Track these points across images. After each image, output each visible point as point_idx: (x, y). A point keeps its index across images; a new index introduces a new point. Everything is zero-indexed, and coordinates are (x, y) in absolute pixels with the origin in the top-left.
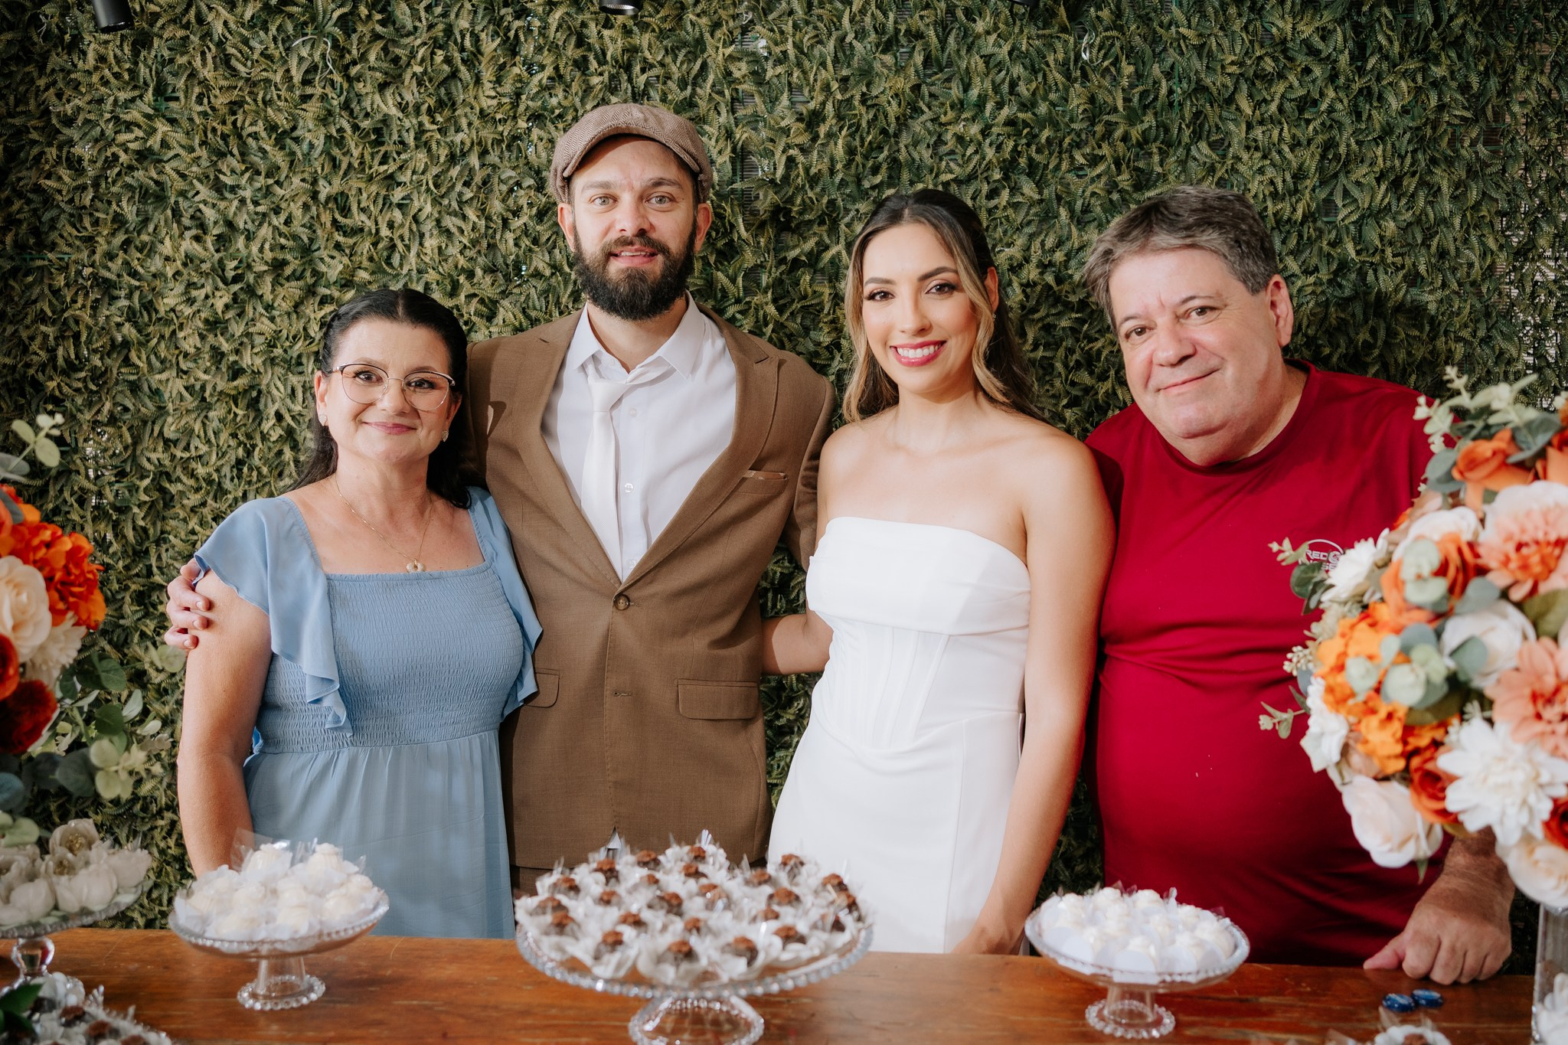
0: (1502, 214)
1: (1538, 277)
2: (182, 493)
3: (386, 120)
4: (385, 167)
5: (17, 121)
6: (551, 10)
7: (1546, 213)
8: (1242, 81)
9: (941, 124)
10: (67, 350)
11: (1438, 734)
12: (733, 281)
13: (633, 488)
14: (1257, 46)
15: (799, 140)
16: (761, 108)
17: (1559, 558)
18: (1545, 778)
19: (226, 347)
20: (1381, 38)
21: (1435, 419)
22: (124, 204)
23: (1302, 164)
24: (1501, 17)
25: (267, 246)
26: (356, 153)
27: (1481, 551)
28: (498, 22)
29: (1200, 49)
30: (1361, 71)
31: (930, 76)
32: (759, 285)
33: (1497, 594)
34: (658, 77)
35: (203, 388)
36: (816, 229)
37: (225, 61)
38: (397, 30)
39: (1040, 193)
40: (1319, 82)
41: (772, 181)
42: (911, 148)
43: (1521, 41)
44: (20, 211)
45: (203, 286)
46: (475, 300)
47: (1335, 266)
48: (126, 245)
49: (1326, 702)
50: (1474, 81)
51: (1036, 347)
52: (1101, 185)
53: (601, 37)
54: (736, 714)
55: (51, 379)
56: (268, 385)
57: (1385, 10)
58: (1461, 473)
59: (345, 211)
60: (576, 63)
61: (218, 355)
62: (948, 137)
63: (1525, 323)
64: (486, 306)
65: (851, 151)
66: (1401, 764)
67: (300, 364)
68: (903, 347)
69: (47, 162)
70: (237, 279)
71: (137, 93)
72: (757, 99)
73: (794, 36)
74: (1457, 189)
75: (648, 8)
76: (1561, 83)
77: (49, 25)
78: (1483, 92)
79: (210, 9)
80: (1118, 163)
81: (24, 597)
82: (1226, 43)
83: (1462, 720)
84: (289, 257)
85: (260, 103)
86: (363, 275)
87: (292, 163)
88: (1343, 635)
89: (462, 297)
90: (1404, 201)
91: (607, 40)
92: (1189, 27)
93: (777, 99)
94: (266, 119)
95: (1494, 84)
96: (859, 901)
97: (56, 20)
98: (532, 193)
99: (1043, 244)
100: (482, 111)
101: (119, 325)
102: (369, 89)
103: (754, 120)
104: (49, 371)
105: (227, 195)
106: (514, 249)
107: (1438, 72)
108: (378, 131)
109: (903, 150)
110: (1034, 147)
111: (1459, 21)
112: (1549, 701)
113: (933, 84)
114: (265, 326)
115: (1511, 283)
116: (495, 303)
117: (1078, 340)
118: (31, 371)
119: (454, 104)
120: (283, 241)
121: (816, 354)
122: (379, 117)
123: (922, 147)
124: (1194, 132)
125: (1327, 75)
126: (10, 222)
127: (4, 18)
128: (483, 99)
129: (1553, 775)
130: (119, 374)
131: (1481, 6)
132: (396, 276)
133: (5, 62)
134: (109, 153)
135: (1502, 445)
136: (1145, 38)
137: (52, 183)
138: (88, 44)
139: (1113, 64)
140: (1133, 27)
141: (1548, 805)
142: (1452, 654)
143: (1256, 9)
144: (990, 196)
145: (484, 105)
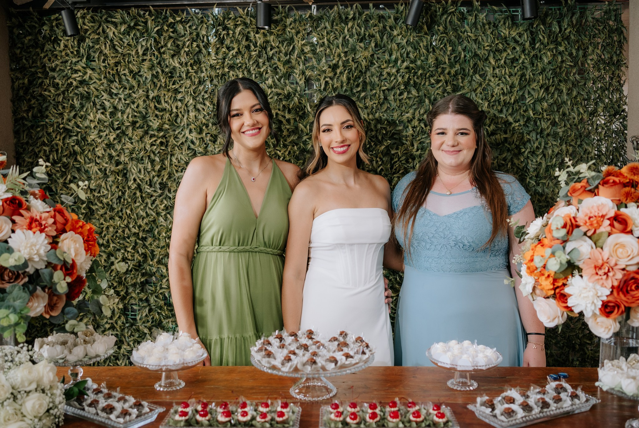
0: (585, 100)
1: (598, 122)
2: (97, 209)
3: (174, 68)
4: (174, 86)
5: (33, 70)
6: (236, 27)
7: (600, 99)
8: (491, 52)
9: (382, 69)
10: (53, 156)
11: (564, 281)
12: (306, 127)
14: (496, 39)
15: (330, 75)
16: (315, 63)
17: (603, 221)
18: (599, 294)
19: (114, 154)
20: (540, 36)
21: (562, 175)
22: (75, 101)
23: (513, 82)
24: (583, 28)
25: (130, 116)
26: (163, 81)
27: (577, 220)
28: (217, 32)
29: (475, 41)
30: (533, 48)
31: (377, 51)
33: (583, 234)
34: (276, 52)
35: (105, 170)
37: (113, 47)
38: (178, 34)
39: (418, 93)
40: (519, 52)
41: (320, 90)
42: (371, 77)
43: (590, 37)
44: (34, 104)
45: (105, 131)
47: (525, 120)
48: (75, 117)
49: (527, 272)
50: (574, 52)
51: (418, 150)
52: (440, 91)
53: (255, 37)
56: (130, 168)
57: (542, 26)
58: (571, 194)
59: (159, 102)
60: (246, 47)
61: (111, 157)
62: (384, 73)
63: (594, 139)
65: (349, 79)
66: (553, 292)
67: (142, 160)
69: (45, 85)
70: (118, 128)
71: (80, 59)
72: (313, 59)
73: (327, 36)
74: (569, 91)
75: (273, 26)
76: (605, 52)
77: (45, 33)
78: (577, 55)
79: (108, 27)
80: (446, 82)
81: (78, 245)
82: (485, 38)
83: (572, 276)
84: (138, 120)
85: (127, 63)
86: (166, 126)
87: (139, 85)
88: (532, 250)
90: (550, 95)
91: (257, 38)
92: (471, 33)
93: (321, 60)
94: (129, 68)
95: (581, 53)
97: (48, 32)
99: (419, 112)
100: (211, 65)
101: (73, 146)
102: (168, 57)
103: (312, 68)
105: (114, 97)
107: (561, 49)
108: (171, 72)
109: (368, 78)
110: (416, 77)
111: (568, 30)
112: (600, 269)
113: (378, 54)
114: (129, 146)
115: (588, 125)
119: (200, 62)
120: (136, 114)
122: (172, 67)
123: (375, 77)
124: (474, 71)
125: (521, 50)
126: (30, 108)
127: (27, 31)
128: (211, 60)
129: (602, 293)
130: (73, 165)
131: (576, 25)
132: (178, 127)
133: (28, 47)
134: (69, 82)
135: (584, 184)
136: (455, 37)
137: (46, 93)
138: (61, 40)
139: (444, 46)
140: (451, 33)
141: (601, 303)
142: (568, 254)
143: (495, 26)
144: (400, 95)
145: (212, 63)
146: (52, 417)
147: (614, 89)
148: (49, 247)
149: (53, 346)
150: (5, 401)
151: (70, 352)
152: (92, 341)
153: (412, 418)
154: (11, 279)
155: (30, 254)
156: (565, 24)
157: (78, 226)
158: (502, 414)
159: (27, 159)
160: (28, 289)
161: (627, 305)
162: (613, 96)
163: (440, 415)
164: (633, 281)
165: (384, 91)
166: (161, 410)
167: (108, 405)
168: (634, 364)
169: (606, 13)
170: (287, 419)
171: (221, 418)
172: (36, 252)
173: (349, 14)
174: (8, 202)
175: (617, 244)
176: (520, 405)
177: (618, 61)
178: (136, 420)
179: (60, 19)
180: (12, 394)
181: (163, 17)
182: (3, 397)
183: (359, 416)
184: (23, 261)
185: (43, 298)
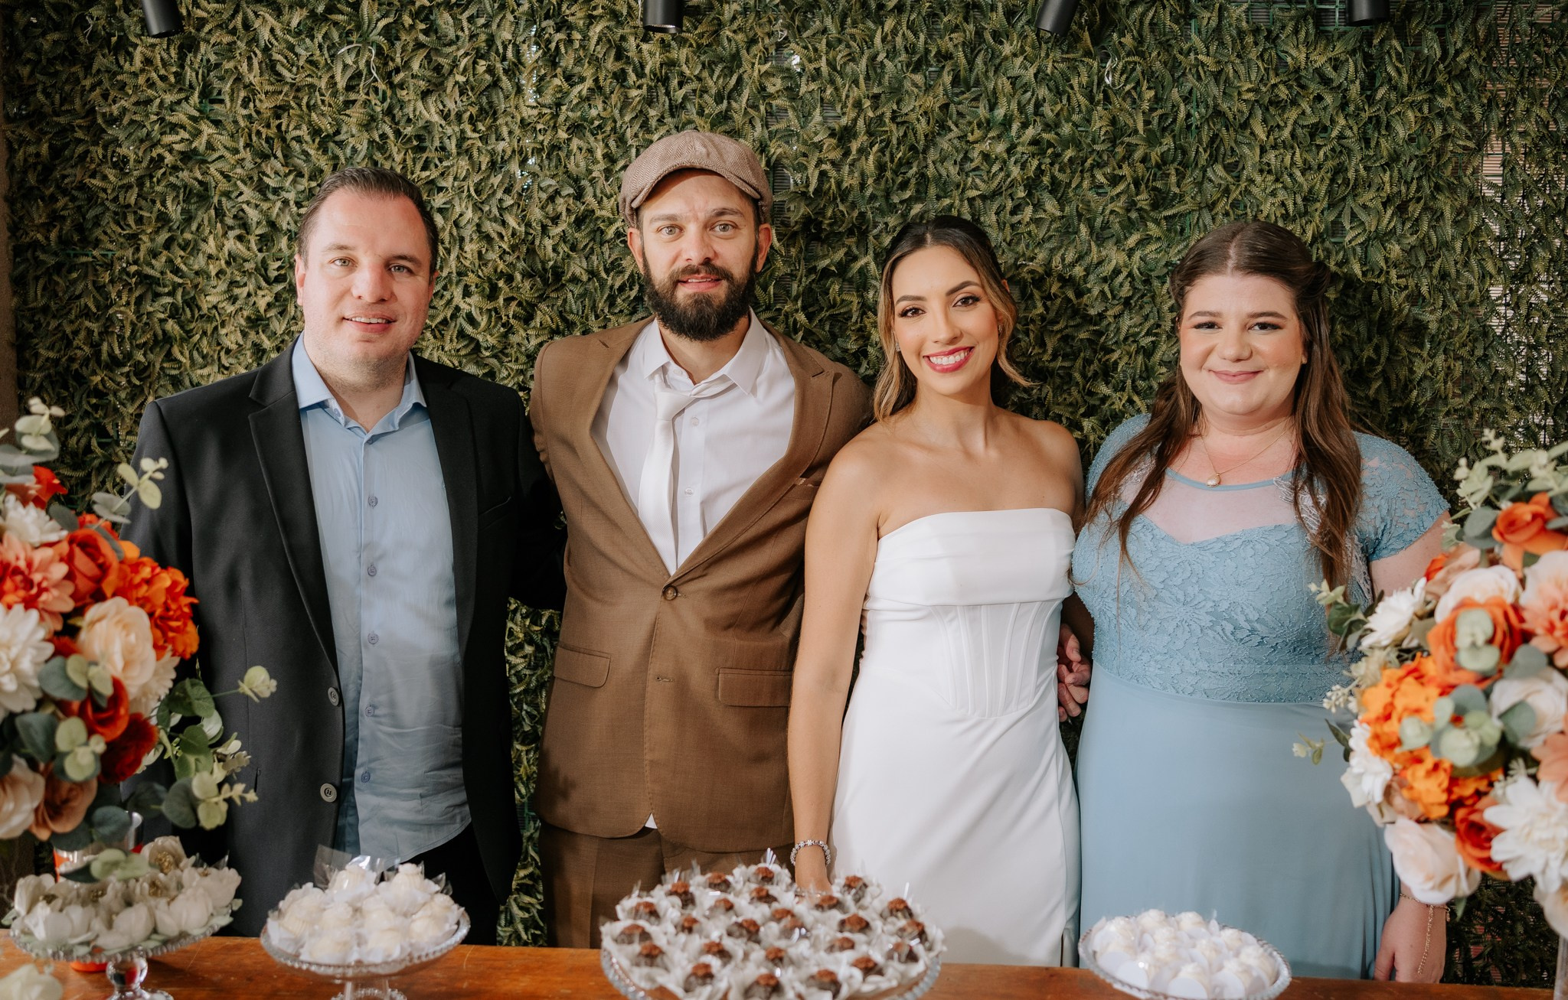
0: (1500, 239)
1: (1533, 300)
3: (428, 127)
4: (427, 173)
5: (62, 120)
6: (591, 24)
8: (1257, 106)
9: (968, 142)
10: (111, 346)
11: (1483, 787)
14: (1272, 73)
15: (831, 155)
16: (795, 123)
19: (267, 344)
20: (1390, 69)
22: (169, 203)
23: (1313, 187)
26: (398, 158)
27: (1526, 615)
28: (540, 33)
29: (1217, 76)
30: (1370, 100)
31: (957, 95)
32: (788, 293)
33: (1545, 660)
34: (694, 91)
36: (845, 240)
37: (271, 66)
38: (439, 38)
39: (1062, 210)
40: (1330, 110)
41: (804, 194)
42: (938, 165)
43: (1522, 75)
44: (65, 208)
45: (245, 285)
46: (514, 304)
47: (1340, 286)
48: (168, 245)
51: (1054, 357)
52: (1120, 204)
53: (640, 51)
55: (94, 373)
57: (1395, 43)
58: (1501, 534)
60: (615, 76)
61: (259, 351)
62: (975, 154)
63: (1519, 344)
65: (881, 167)
66: (1444, 812)
68: (935, 355)
69: (92, 161)
70: (279, 279)
71: (182, 95)
72: (790, 113)
73: (827, 53)
74: (1458, 214)
75: (687, 23)
76: (1558, 115)
77: (95, 26)
78: (1485, 122)
79: (257, 15)
80: (1137, 183)
81: (132, 638)
82: (1242, 70)
83: (1506, 775)
85: (304, 108)
89: (501, 300)
90: (1408, 225)
91: (645, 53)
92: (1208, 55)
93: (810, 114)
94: (310, 123)
95: (1496, 115)
97: (103, 22)
98: (571, 201)
99: (1063, 259)
100: (522, 120)
101: (161, 321)
102: (412, 96)
103: (788, 135)
104: (92, 364)
105: (271, 196)
106: (553, 255)
107: (1444, 103)
108: (419, 138)
109: (931, 166)
110: (1057, 166)
111: (1465, 55)
113: (960, 103)
116: (533, 306)
117: (1095, 352)
118: (75, 366)
119: (495, 113)
122: (421, 123)
123: (949, 164)
124: (1211, 155)
125: (1338, 103)
126: (55, 218)
127: (50, 18)
128: (523, 109)
131: (1486, 40)
133: (50, 62)
134: (154, 154)
135: (1540, 509)
136: (1165, 64)
137: (96, 182)
138: (135, 46)
139: (1134, 88)
140: (1154, 54)
142: (1501, 716)
143: (1272, 39)
144: (1013, 212)
145: (525, 115)
148: (49, 649)
151: (110, 924)
152: (173, 885)
156: (1457, 39)
157: (136, 581)
159: (42, 351)
165: (971, 200)
185: (30, 787)
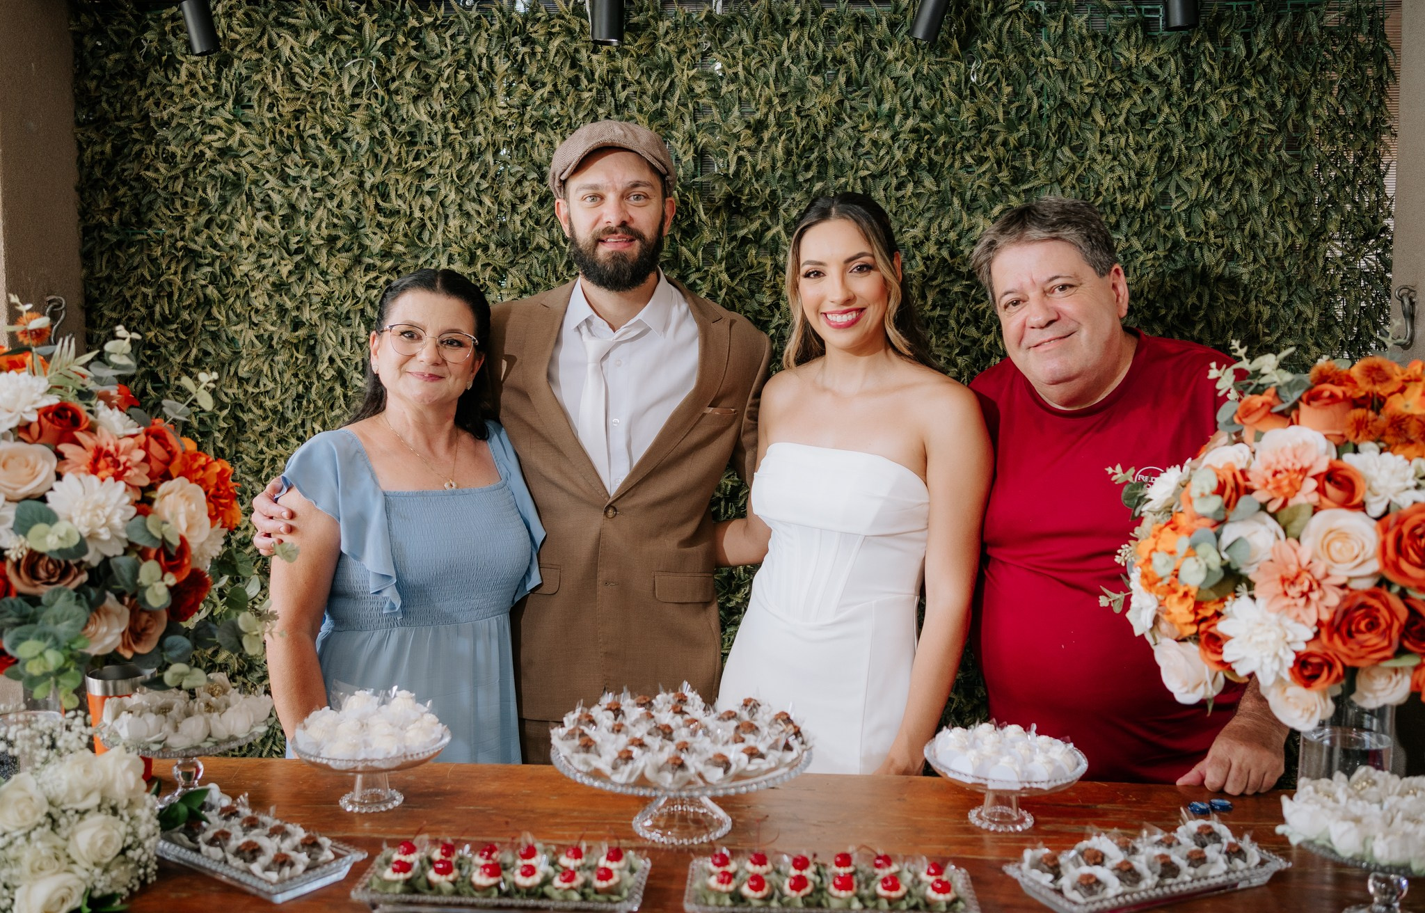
0: (1301, 206)
1: (1328, 254)
2: (252, 421)
3: (418, 125)
4: (418, 163)
5: (123, 124)
6: (550, 39)
7: (1334, 203)
8: (1097, 99)
9: (859, 131)
10: (162, 307)
11: (1218, 607)
12: (695, 254)
13: (619, 422)
14: (1108, 72)
15: (747, 144)
16: (717, 117)
17: (1302, 481)
18: (1290, 638)
19: (289, 305)
20: (1205, 66)
21: (1223, 378)
22: (209, 191)
23: (1144, 164)
24: (1299, 49)
25: (324, 225)
26: (394, 151)
27: (1250, 476)
28: (509, 48)
29: (1063, 74)
30: (1190, 92)
31: (851, 93)
32: (714, 257)
33: (1258, 507)
34: (635, 93)
35: (271, 338)
36: (760, 213)
37: (291, 77)
38: (427, 53)
39: (938, 186)
40: (1157, 100)
41: (726, 176)
42: (836, 150)
43: (1314, 69)
44: (124, 195)
45: (271, 256)
46: (489, 268)
47: (1169, 245)
48: (208, 225)
49: (1142, 585)
50: (1278, 100)
51: (934, 307)
52: (986, 180)
53: (591, 61)
54: (698, 598)
55: (149, 330)
56: (323, 335)
57: (1208, 44)
58: (1241, 419)
59: (385, 196)
60: (570, 81)
61: (282, 310)
62: (866, 141)
64: (498, 273)
65: (788, 153)
66: (1193, 629)
67: (348, 318)
68: (831, 313)
69: (147, 157)
70: (299, 251)
71: (220, 102)
72: (714, 110)
73: (743, 60)
74: (1264, 185)
75: (628, 37)
76: (1346, 102)
77: (149, 47)
78: (1284, 110)
79: (280, 37)
80: (999, 163)
81: (194, 506)
82: (1084, 69)
83: (1235, 597)
84: (340, 233)
85: (318, 111)
86: (400, 248)
87: (343, 159)
88: (1154, 536)
89: (479, 266)
90: (1223, 194)
91: (595, 63)
92: (1055, 57)
93: (730, 110)
94: (323, 124)
95: (1293, 103)
96: (802, 730)
97: (155, 44)
98: (536, 184)
99: (940, 226)
100: (495, 118)
101: (203, 286)
102: (405, 100)
103: (712, 128)
104: (147, 323)
105: (291, 183)
106: (521, 228)
107: (1250, 93)
108: (411, 134)
109: (830, 151)
110: (933, 150)
111: (1266, 54)
112: (1293, 583)
113: (853, 99)
114: (321, 288)
116: (505, 270)
117: (967, 302)
118: (133, 324)
119: (473, 113)
120: (335, 220)
121: (760, 312)
122: (413, 122)
123: (845, 150)
124: (1059, 139)
125: (1163, 95)
126: (116, 204)
127: (112, 41)
128: (496, 109)
129: (1296, 636)
130: (204, 326)
131: (1284, 42)
132: (425, 249)
133: (113, 77)
134: (197, 151)
135: (1269, 399)
136: (1020, 65)
137: (149, 174)
138: (181, 63)
139: (996, 85)
140: (1011, 56)
141: (1292, 657)
142: (1226, 550)
143: (1108, 42)
144: (898, 188)
145: (497, 114)
146: (131, 866)
147: (1364, 183)
148: (133, 510)
149: (140, 715)
150: (35, 829)
151: (176, 729)
152: (223, 705)
153: (880, 890)
154: (53, 576)
155: (91, 524)
156: (1259, 41)
157: (195, 466)
158: (1075, 888)
159: (106, 312)
160: (88, 597)
161: (1348, 662)
162: (1362, 198)
163: (939, 886)
164: (1362, 611)
165: (863, 179)
166: (359, 856)
167: (249, 844)
168: (1363, 788)
169: (1350, 16)
170: (618, 884)
171: (480, 879)
172: (104, 521)
173: (792, 14)
174: (50, 415)
175: (1331, 532)
176: (1113, 870)
177: (1375, 121)
178: (303, 876)
179: (180, 18)
180: (49, 815)
181: (396, 15)
182: (31, 822)
183: (770, 882)
184: (76, 540)
185: (119, 616)
